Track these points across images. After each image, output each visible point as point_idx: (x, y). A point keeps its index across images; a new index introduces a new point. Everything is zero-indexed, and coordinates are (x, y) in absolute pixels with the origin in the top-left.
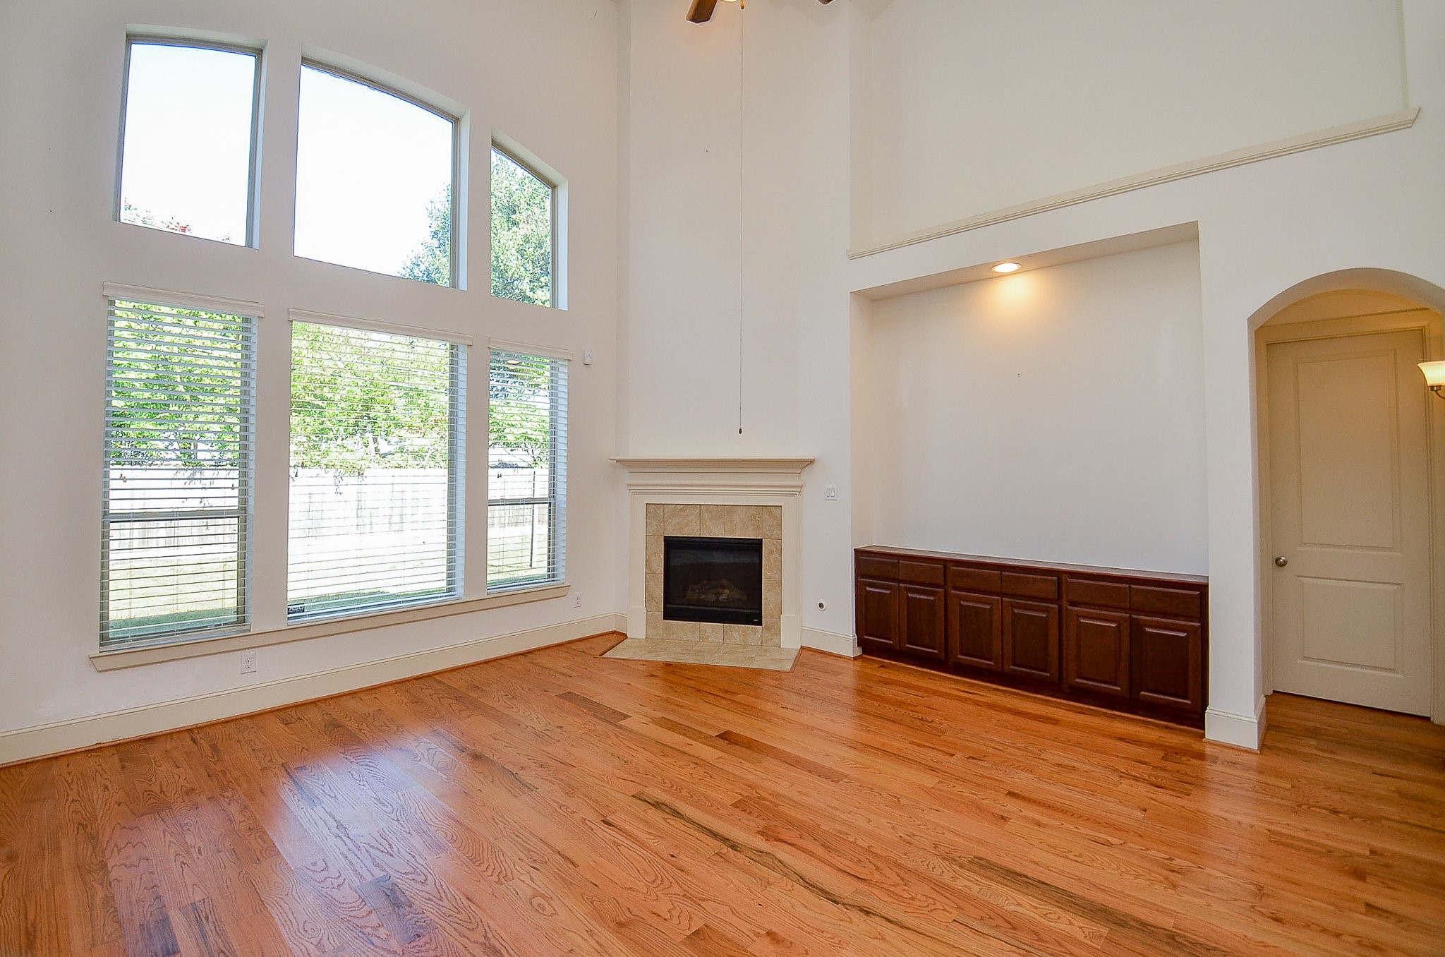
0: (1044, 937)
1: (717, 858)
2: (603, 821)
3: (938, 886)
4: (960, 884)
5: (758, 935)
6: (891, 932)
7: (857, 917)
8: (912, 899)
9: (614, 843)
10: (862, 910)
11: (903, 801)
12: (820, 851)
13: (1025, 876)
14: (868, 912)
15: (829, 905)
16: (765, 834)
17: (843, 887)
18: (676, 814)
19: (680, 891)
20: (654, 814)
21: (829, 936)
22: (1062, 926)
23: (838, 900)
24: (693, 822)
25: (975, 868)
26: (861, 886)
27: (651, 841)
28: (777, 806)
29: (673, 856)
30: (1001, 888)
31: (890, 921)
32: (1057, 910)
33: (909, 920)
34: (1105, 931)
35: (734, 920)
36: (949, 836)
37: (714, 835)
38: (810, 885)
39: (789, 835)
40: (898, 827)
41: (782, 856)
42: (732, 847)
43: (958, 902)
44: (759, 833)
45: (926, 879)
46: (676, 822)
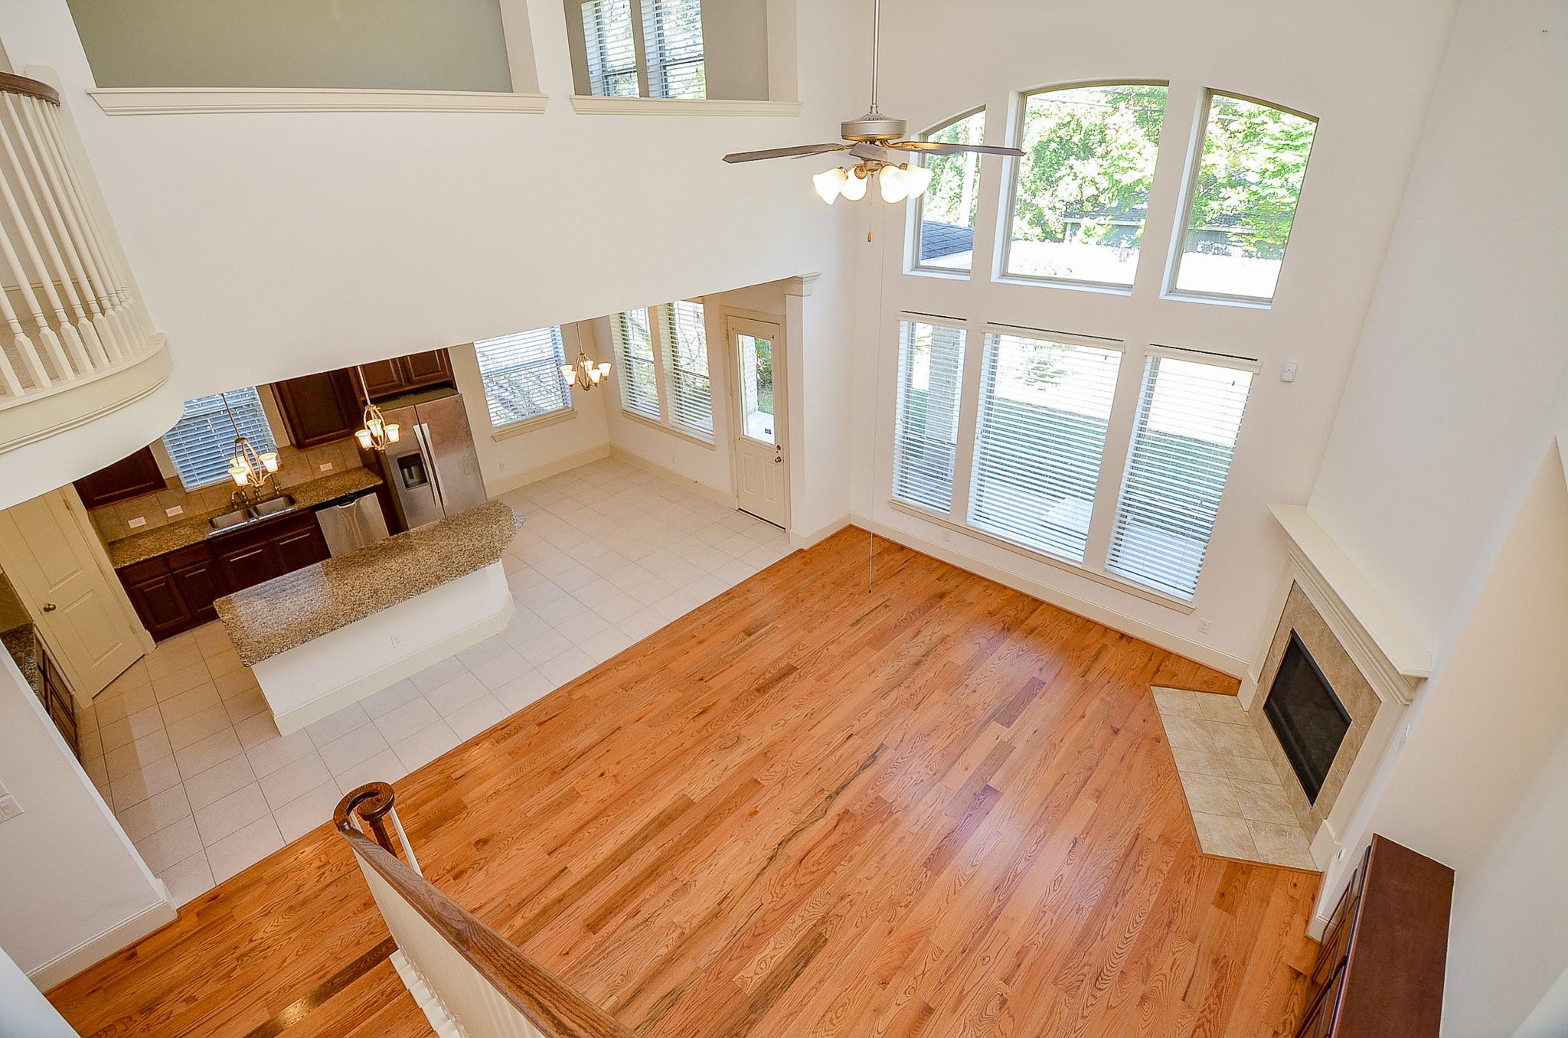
0: (746, 951)
1: (819, 789)
2: (852, 734)
3: (794, 906)
4: (796, 919)
5: (757, 807)
6: (756, 868)
7: (769, 853)
8: (782, 886)
9: (831, 742)
10: (773, 857)
11: (901, 911)
12: (829, 842)
13: (805, 966)
14: (771, 860)
15: (778, 841)
16: (845, 815)
17: (795, 849)
18: (864, 768)
19: (788, 775)
20: (862, 757)
21: (754, 838)
22: (754, 966)
23: (781, 846)
24: (855, 776)
25: (814, 935)
26: (794, 861)
27: (833, 758)
28: (882, 822)
29: (819, 769)
30: (792, 943)
31: (763, 869)
32: (769, 971)
33: (763, 879)
34: (748, 992)
35: (768, 797)
36: (853, 931)
37: (843, 787)
38: (795, 834)
39: (846, 827)
40: (863, 896)
41: (822, 822)
42: (830, 797)
43: (780, 912)
44: (846, 812)
45: (801, 899)
46: (855, 768)
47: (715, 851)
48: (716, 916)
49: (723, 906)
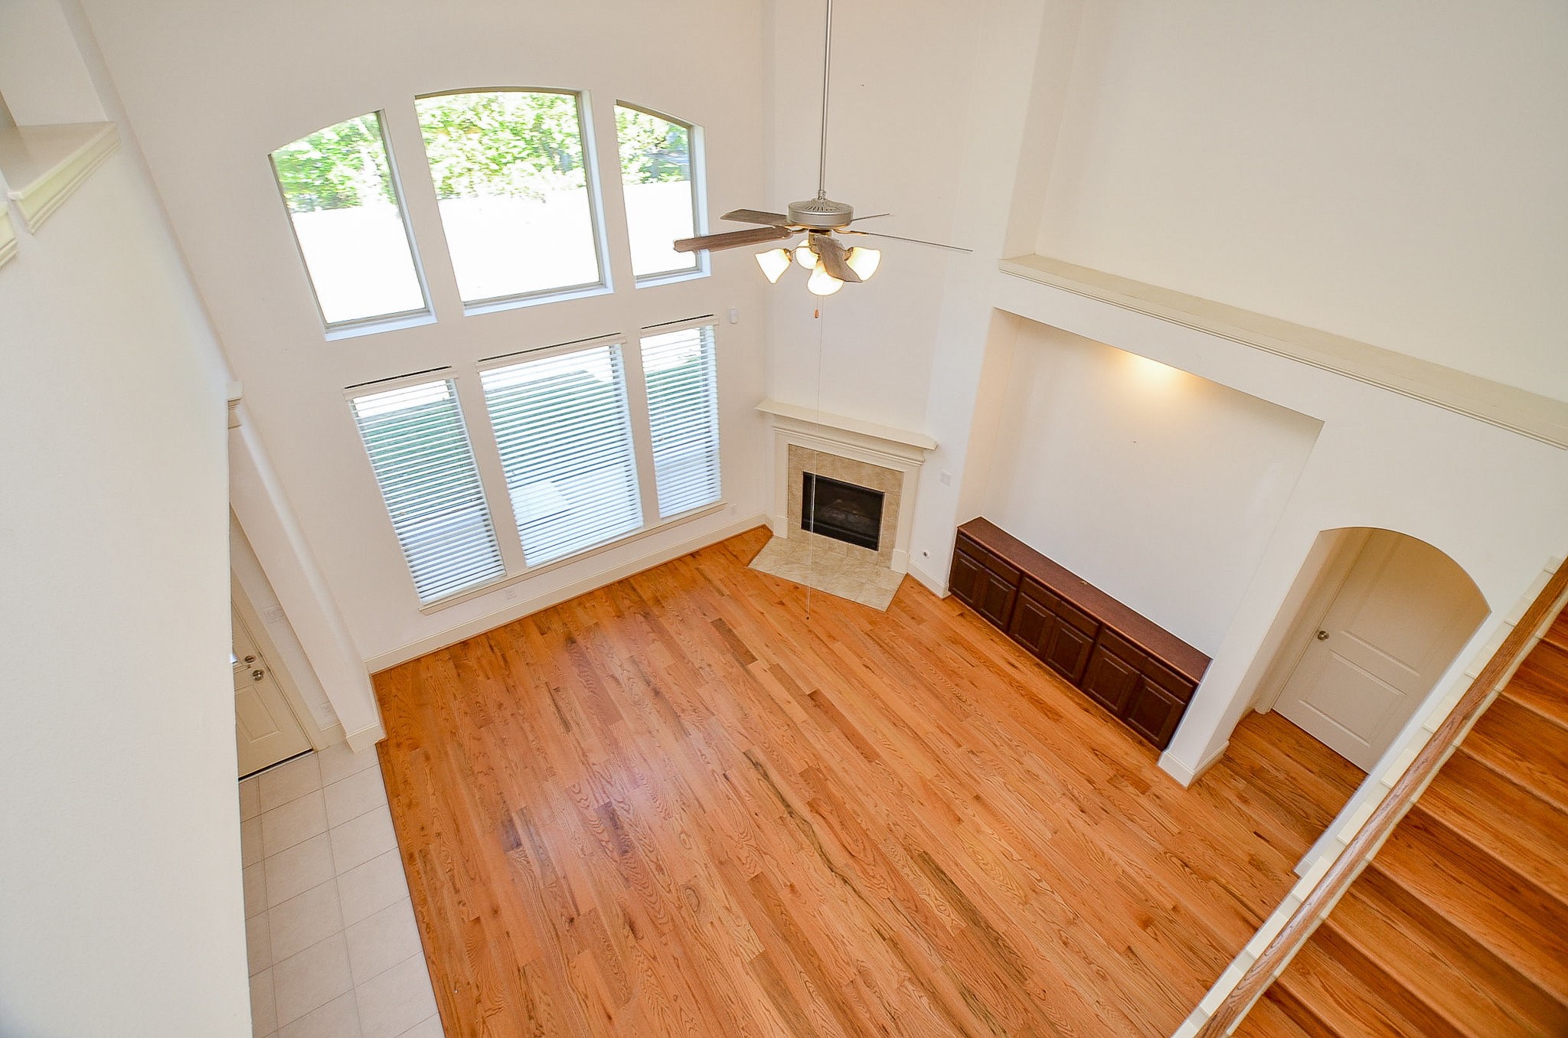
0: (930, 921)
1: (780, 821)
2: (724, 774)
3: (893, 872)
4: (905, 872)
5: (786, 885)
6: (852, 898)
7: (839, 882)
8: (873, 877)
9: (727, 796)
10: (843, 879)
11: (905, 791)
12: (837, 827)
13: (945, 874)
14: (846, 882)
15: (828, 871)
16: (813, 806)
17: (839, 859)
18: (766, 776)
19: (755, 845)
20: (753, 774)
21: (820, 894)
22: (943, 916)
23: (834, 869)
24: (773, 786)
25: (919, 860)
26: (851, 861)
27: (748, 799)
28: (827, 779)
29: (756, 814)
30: (926, 880)
31: (855, 891)
32: (947, 904)
33: (865, 892)
34: (964, 925)
35: (776, 870)
36: (918, 830)
37: (783, 800)
38: (823, 854)
39: (825, 809)
40: (891, 814)
41: (815, 827)
42: (790, 813)
43: (897, 885)
44: (809, 803)
45: (887, 863)
46: (764, 784)
47: (827, 935)
48: (895, 944)
49: (887, 936)
